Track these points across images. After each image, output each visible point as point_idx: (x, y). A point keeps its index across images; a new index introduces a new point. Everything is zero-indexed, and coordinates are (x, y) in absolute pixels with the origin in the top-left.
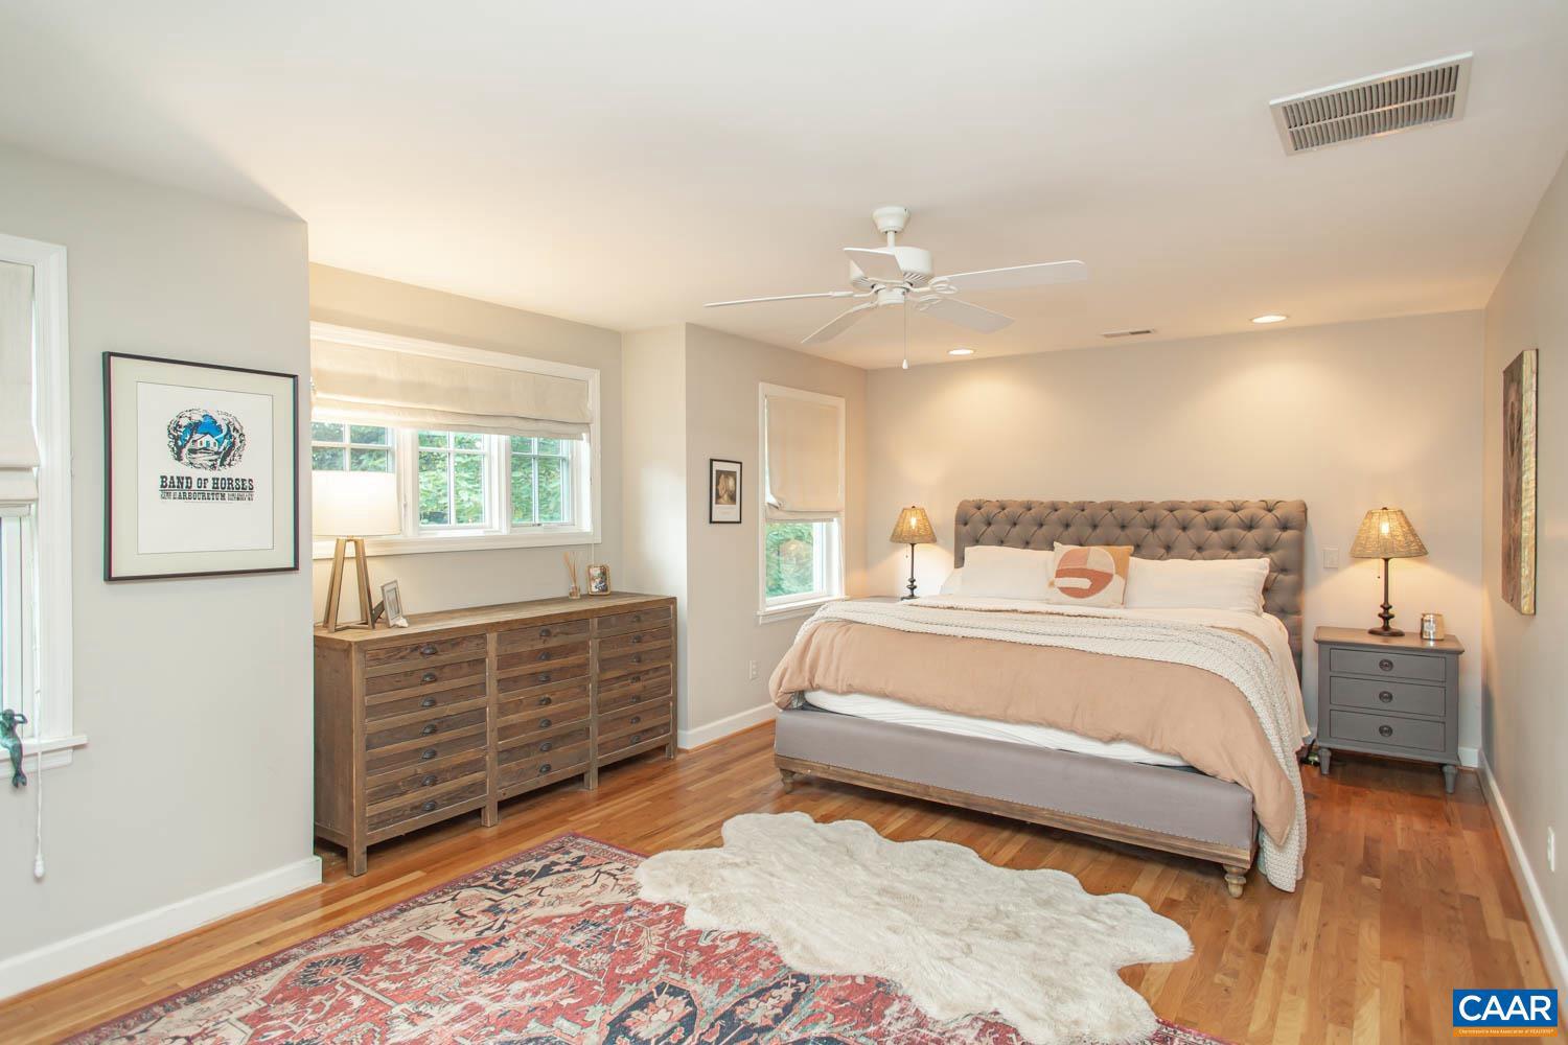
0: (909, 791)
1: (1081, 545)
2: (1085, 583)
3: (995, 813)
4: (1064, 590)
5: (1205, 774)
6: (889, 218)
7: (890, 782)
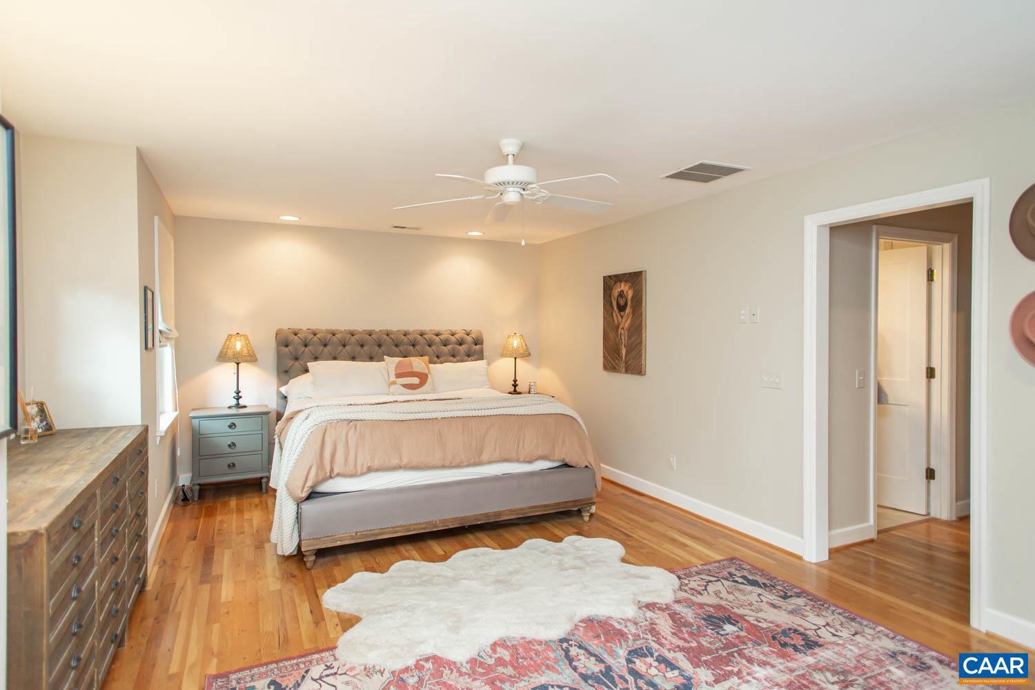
0: (422, 529)
1: (405, 357)
2: (416, 381)
3: (479, 523)
4: (405, 386)
5: (572, 467)
6: (510, 146)
7: (408, 528)
